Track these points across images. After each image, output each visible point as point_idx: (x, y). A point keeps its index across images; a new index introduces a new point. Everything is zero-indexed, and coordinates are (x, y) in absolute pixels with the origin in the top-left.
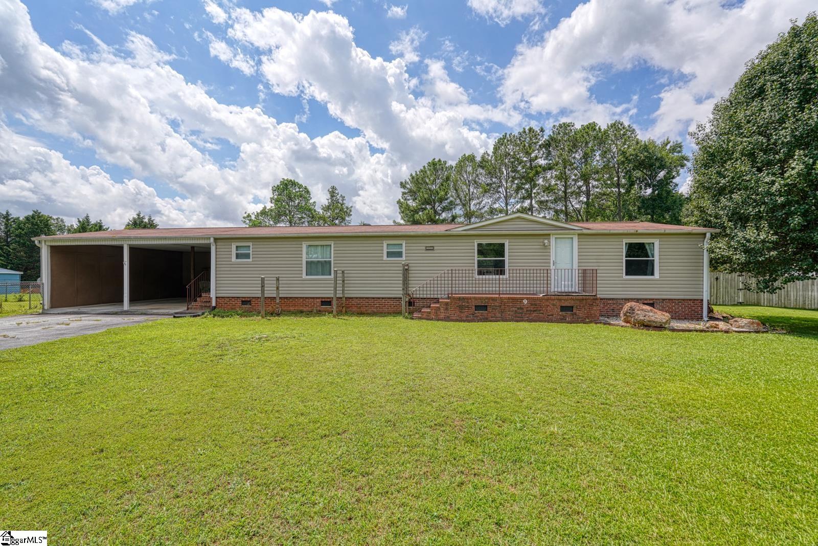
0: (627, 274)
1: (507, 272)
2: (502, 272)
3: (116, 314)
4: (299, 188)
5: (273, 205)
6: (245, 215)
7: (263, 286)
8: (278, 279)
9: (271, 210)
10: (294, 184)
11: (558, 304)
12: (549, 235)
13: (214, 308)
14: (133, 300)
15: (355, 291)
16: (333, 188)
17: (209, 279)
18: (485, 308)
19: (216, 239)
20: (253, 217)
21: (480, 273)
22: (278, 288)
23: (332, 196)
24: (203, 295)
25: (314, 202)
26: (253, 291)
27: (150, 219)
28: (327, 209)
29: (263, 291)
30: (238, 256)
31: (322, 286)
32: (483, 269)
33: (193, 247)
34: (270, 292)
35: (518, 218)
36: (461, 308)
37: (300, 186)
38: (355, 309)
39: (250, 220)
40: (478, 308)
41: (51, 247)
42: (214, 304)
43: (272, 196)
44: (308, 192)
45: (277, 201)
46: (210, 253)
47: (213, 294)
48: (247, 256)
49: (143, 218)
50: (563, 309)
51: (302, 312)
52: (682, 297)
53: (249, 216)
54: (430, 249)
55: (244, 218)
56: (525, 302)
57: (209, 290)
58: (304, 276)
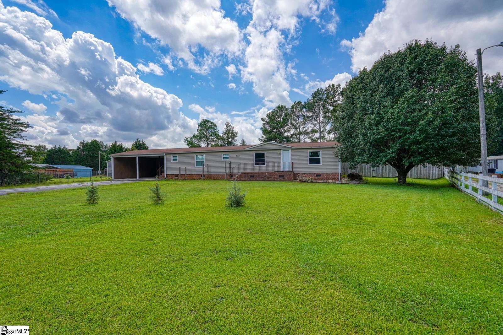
0: (310, 164)
1: (265, 164)
2: (264, 164)
3: (135, 180)
4: (211, 123)
5: (198, 133)
6: (185, 139)
7: (180, 170)
8: (186, 168)
9: (197, 136)
10: (208, 121)
11: (278, 175)
12: (280, 149)
13: (166, 178)
14: (140, 177)
15: (213, 172)
16: (228, 122)
17: (164, 169)
18: (253, 176)
19: (166, 154)
20: (189, 140)
21: (256, 164)
22: (186, 171)
23: (227, 127)
24: (163, 174)
25: (218, 131)
26: (177, 172)
27: (142, 142)
28: (225, 133)
29: (180, 172)
30: (173, 160)
31: (198, 170)
32: (257, 163)
33: (159, 156)
34: (183, 172)
35: (269, 143)
36: (245, 177)
37: (212, 123)
38: (213, 178)
39: (188, 141)
40: (251, 176)
41: (114, 158)
42: (166, 177)
43: (198, 128)
44: (215, 125)
45: (201, 130)
46: (164, 158)
47: (165, 174)
48: (176, 160)
49: (140, 141)
50: (280, 176)
51: (195, 179)
52: (331, 172)
53: (187, 139)
54: (238, 156)
55: (185, 140)
56: (267, 174)
57: (164, 173)
58: (195, 167)
